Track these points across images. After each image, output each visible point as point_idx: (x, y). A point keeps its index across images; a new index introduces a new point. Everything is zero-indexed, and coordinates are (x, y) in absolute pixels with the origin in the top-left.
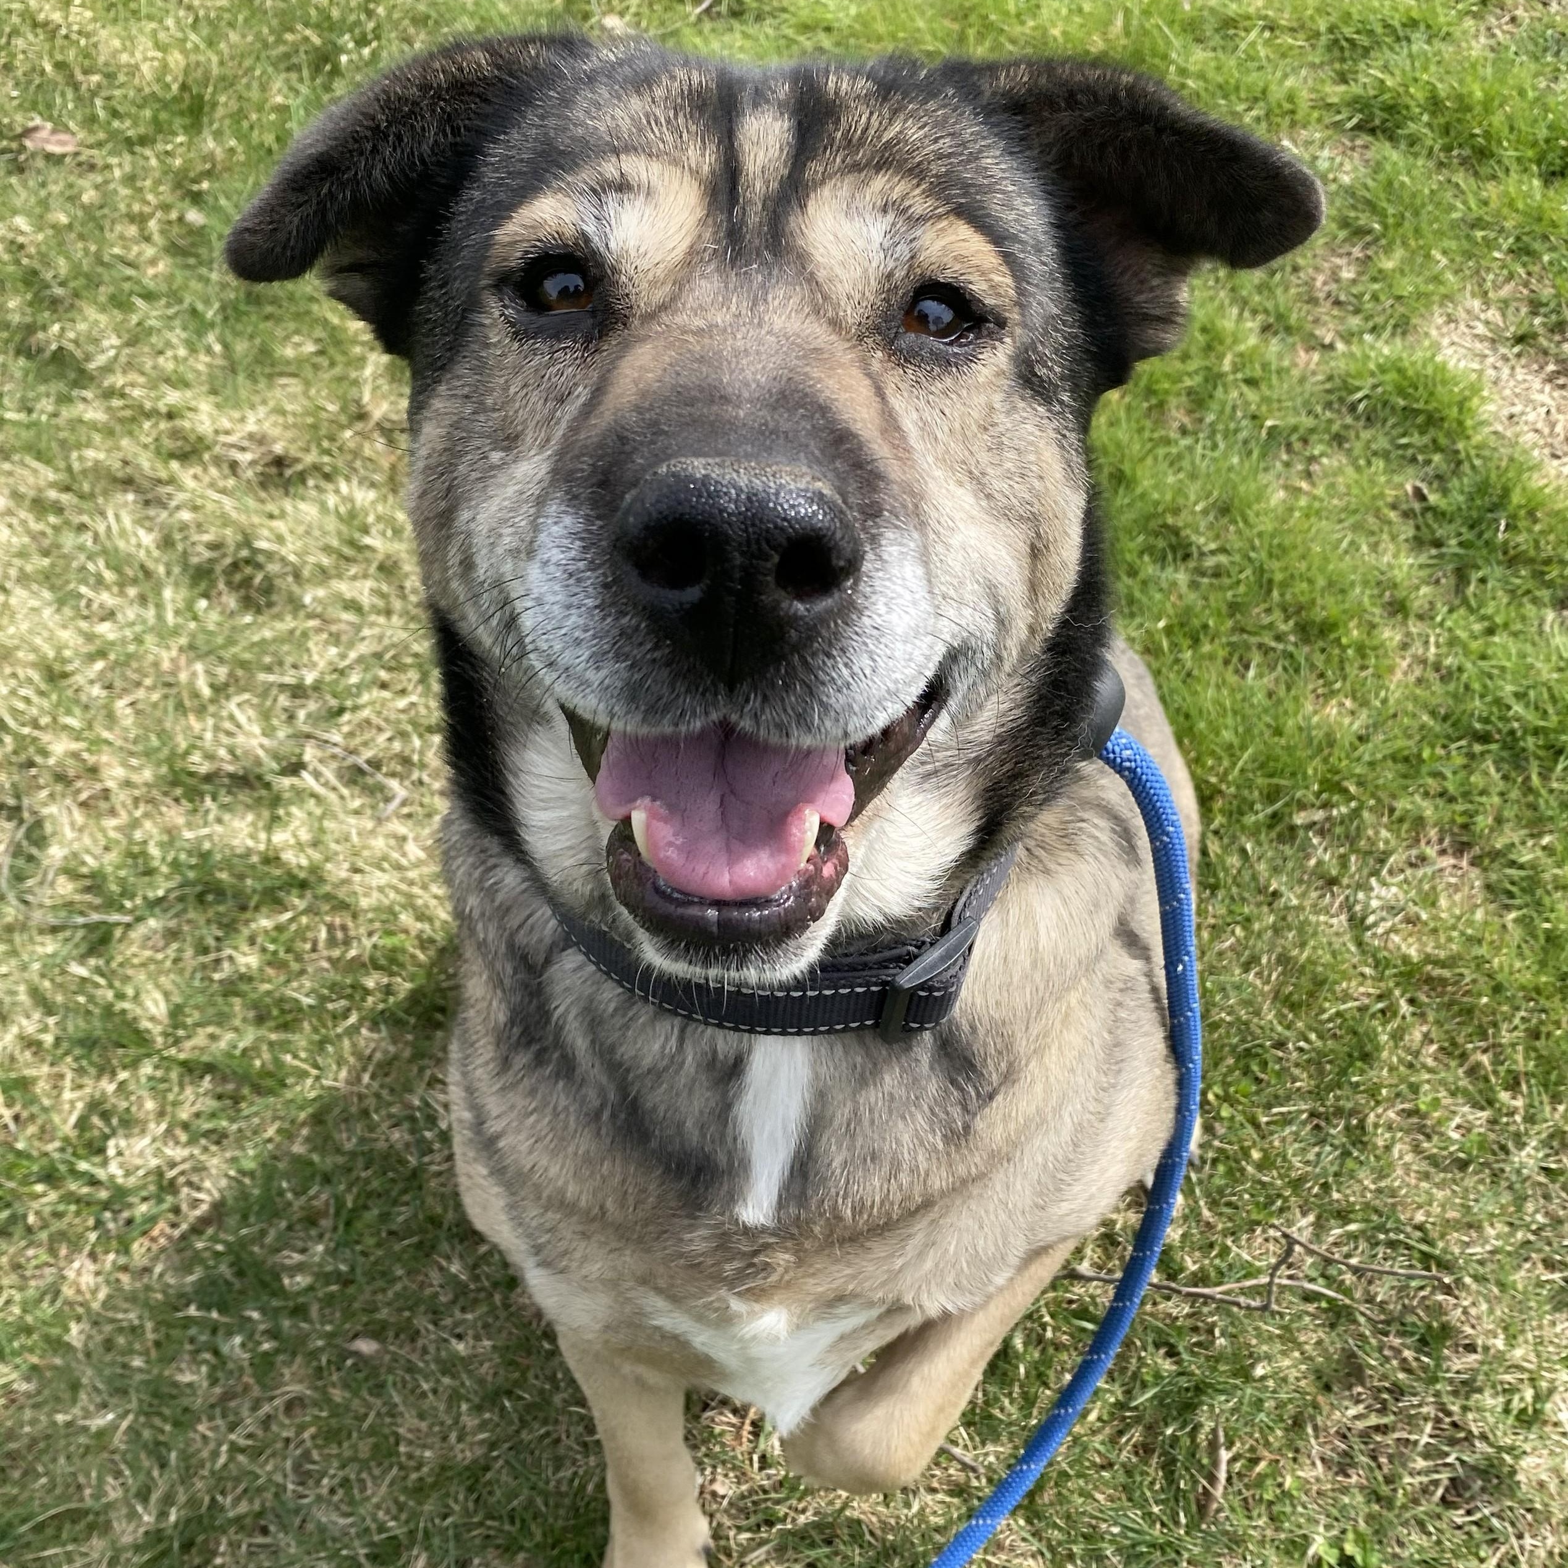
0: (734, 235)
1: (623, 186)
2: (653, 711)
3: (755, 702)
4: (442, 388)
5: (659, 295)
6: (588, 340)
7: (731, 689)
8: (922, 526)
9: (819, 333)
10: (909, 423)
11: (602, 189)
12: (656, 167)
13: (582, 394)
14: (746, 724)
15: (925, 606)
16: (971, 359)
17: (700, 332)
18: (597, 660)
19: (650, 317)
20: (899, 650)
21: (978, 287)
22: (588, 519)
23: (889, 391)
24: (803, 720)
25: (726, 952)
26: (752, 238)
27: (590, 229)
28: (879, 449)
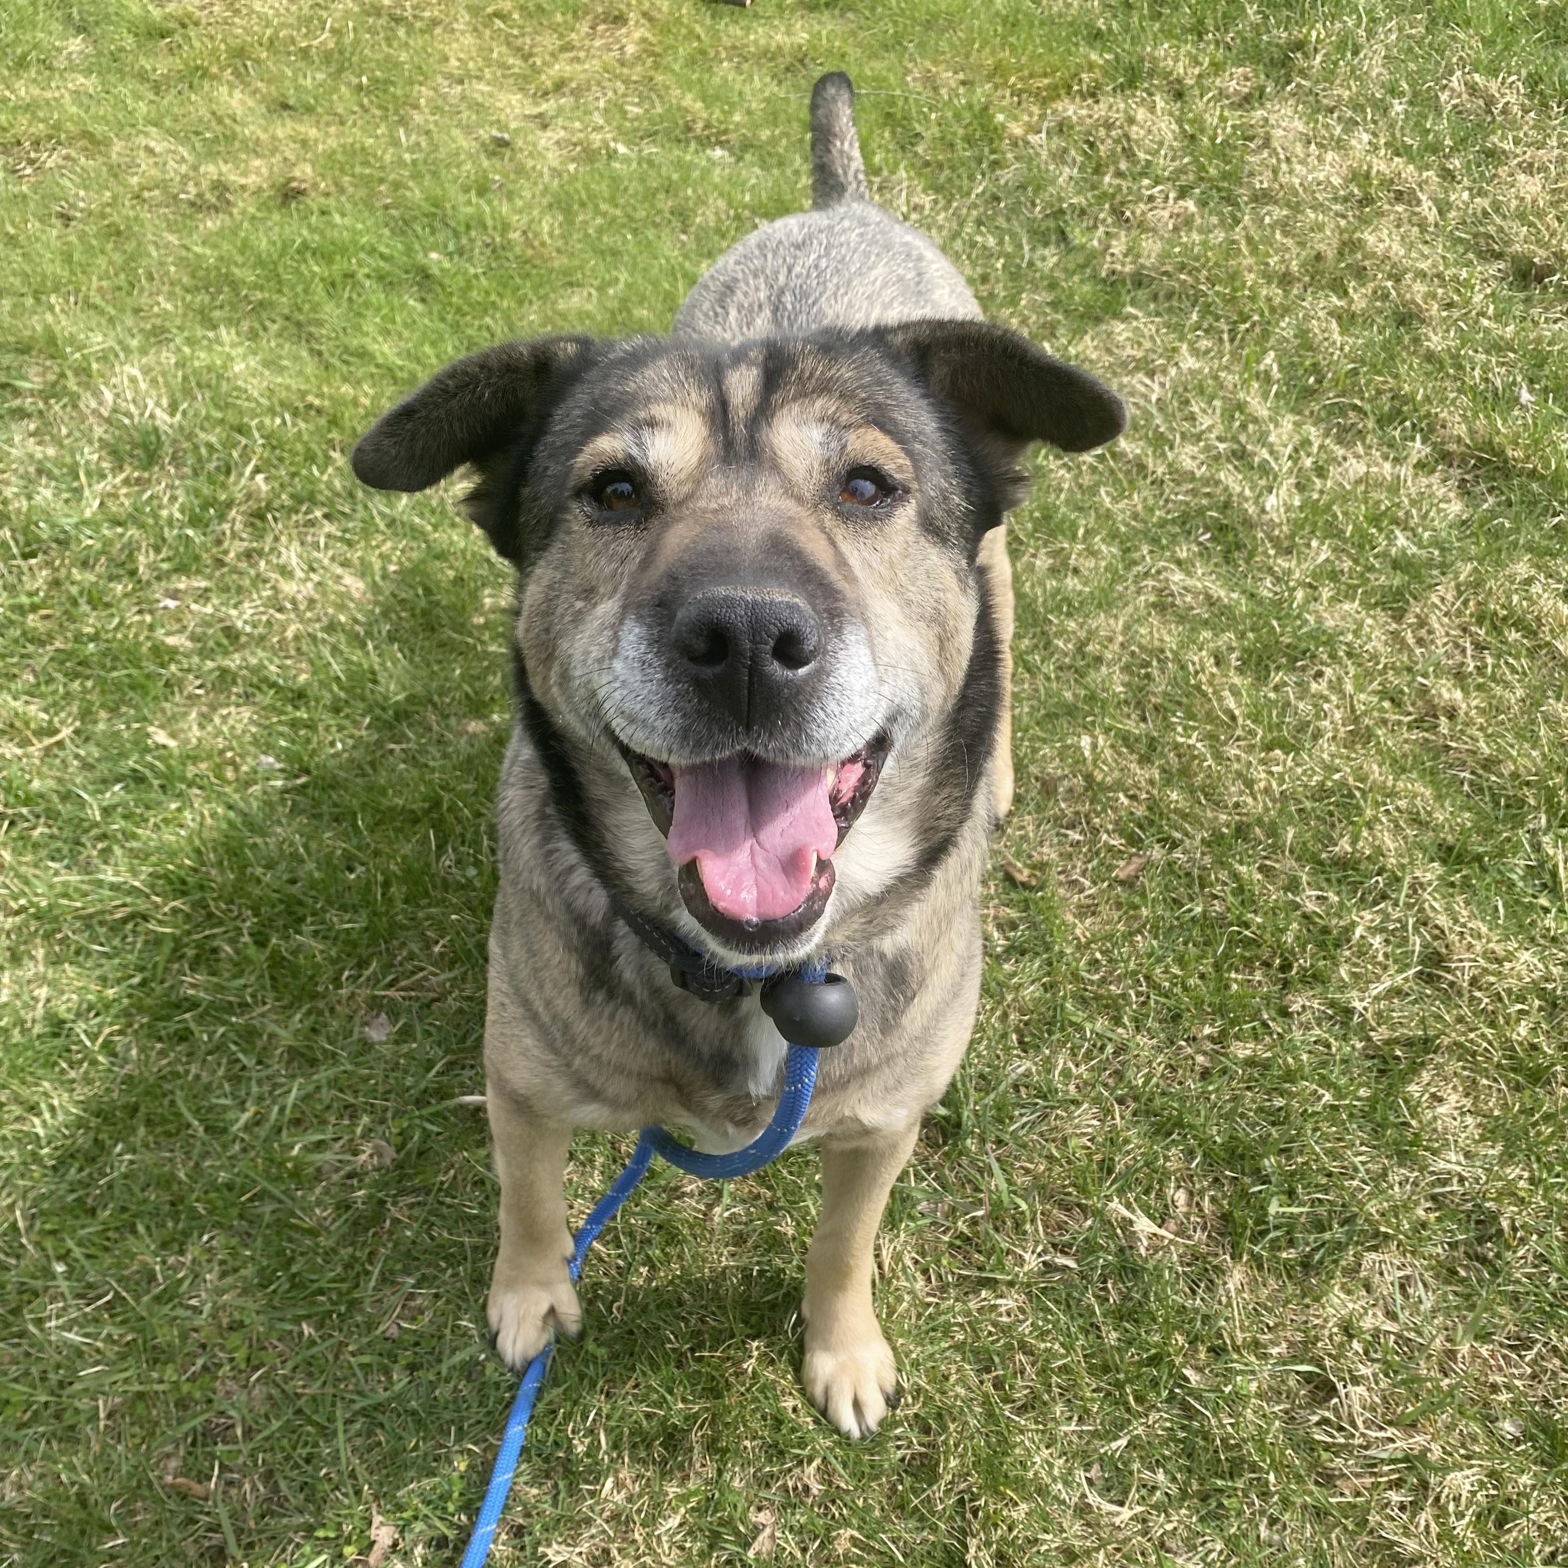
0: (729, 445)
1: (652, 423)
2: (698, 746)
3: (764, 737)
4: (542, 563)
5: (686, 489)
6: (638, 523)
7: (748, 728)
8: (866, 622)
9: (789, 506)
10: (854, 560)
11: (637, 426)
12: (670, 408)
13: (637, 556)
14: (759, 751)
15: (872, 673)
16: (889, 516)
17: (715, 512)
18: (661, 714)
19: (680, 504)
20: (857, 700)
21: (889, 467)
22: (650, 627)
23: (839, 539)
24: (797, 747)
25: (763, 945)
26: (741, 448)
27: (635, 451)
28: (835, 577)
